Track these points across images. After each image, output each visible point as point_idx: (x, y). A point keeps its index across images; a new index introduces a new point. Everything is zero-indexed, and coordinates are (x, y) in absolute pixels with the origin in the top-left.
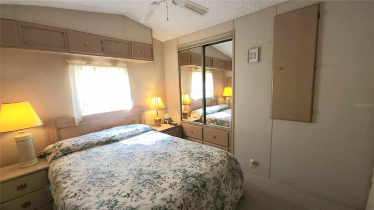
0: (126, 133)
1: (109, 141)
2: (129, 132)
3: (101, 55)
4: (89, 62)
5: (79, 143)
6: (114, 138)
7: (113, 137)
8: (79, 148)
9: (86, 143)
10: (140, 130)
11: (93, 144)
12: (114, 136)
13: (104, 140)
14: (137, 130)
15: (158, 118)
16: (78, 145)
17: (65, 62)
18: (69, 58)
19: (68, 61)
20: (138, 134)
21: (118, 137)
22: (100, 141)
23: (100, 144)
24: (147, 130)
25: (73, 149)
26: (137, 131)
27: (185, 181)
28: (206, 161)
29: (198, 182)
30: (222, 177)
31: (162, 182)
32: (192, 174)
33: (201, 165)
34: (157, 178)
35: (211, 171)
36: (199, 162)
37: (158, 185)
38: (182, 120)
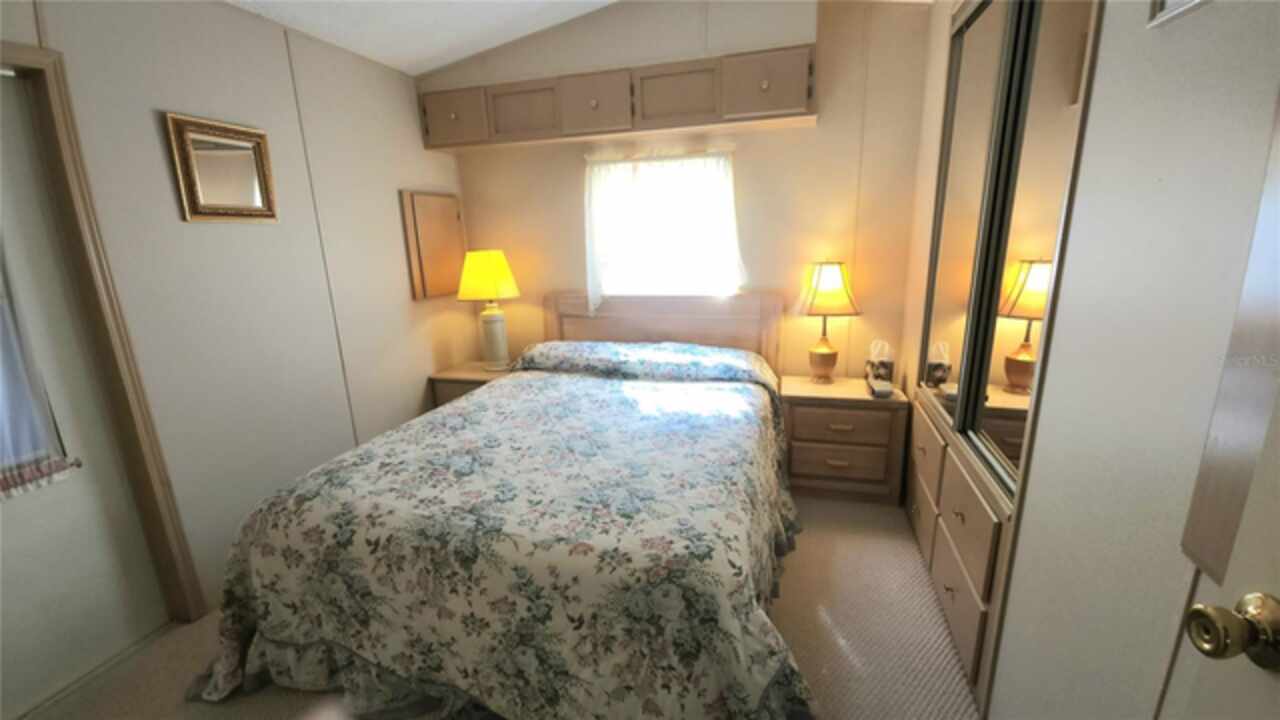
0: (659, 365)
1: (614, 372)
2: (667, 364)
3: (629, 127)
4: (629, 151)
5: (553, 353)
6: (624, 368)
7: (623, 366)
8: (550, 364)
9: (561, 358)
10: (705, 367)
11: (577, 365)
12: (625, 363)
13: (601, 366)
14: (696, 364)
15: (824, 350)
16: (548, 358)
17: (579, 160)
18: (589, 148)
19: (586, 156)
20: (697, 380)
21: (639, 369)
22: (592, 363)
23: (590, 370)
24: (731, 374)
25: (539, 363)
26: (693, 369)
27: (453, 514)
28: (584, 519)
29: (463, 537)
30: (567, 598)
31: (444, 484)
32: (492, 514)
33: (554, 516)
34: (459, 474)
35: (535, 546)
36: (570, 509)
37: (430, 483)
38: (919, 385)
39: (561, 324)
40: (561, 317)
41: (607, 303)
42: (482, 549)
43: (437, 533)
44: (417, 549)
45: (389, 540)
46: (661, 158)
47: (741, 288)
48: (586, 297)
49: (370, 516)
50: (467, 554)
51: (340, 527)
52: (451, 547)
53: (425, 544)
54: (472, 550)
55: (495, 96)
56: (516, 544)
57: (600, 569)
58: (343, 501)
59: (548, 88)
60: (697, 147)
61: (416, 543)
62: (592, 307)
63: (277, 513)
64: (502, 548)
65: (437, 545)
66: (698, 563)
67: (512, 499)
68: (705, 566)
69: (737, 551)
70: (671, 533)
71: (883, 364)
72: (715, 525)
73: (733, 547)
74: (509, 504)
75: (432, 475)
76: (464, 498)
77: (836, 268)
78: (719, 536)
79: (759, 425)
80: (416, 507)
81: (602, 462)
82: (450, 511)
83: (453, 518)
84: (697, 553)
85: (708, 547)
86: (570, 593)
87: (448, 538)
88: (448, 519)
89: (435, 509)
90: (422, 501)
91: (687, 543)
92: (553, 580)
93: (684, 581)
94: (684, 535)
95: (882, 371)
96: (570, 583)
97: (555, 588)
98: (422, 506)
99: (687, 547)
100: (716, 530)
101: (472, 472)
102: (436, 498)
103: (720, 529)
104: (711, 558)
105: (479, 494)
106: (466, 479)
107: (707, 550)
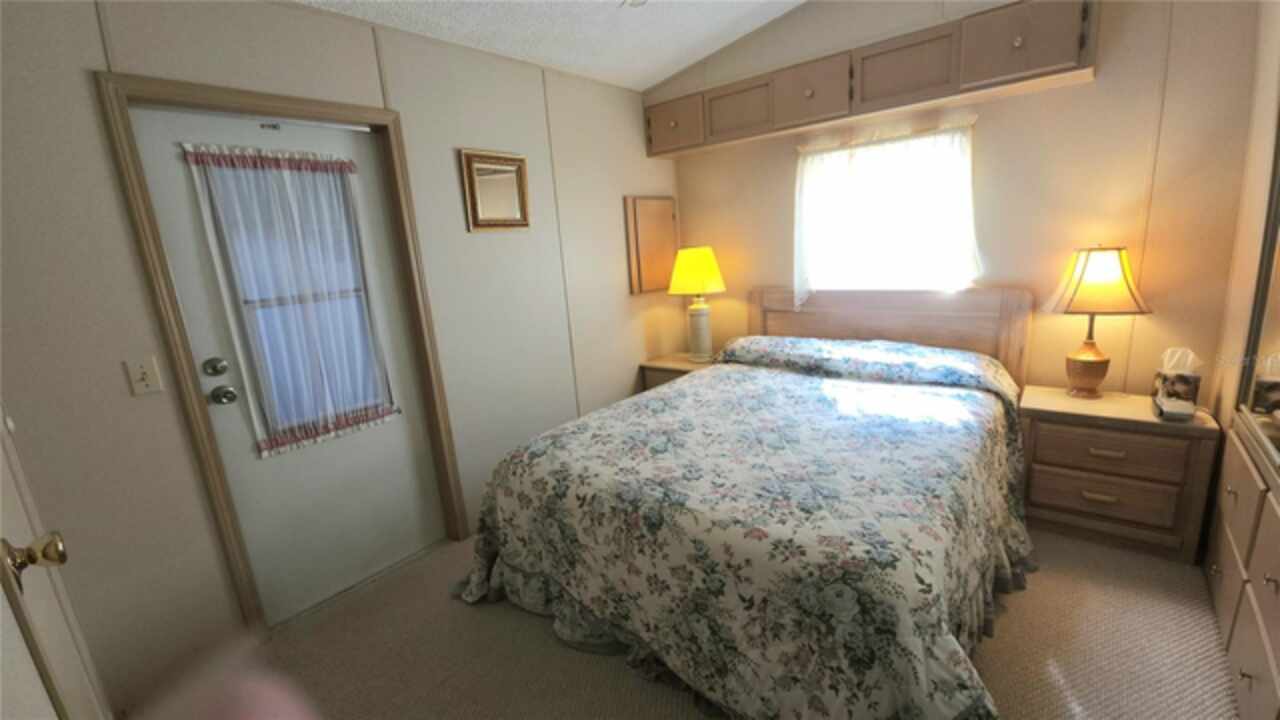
0: (866, 364)
1: (815, 369)
2: (876, 363)
3: (846, 112)
4: (846, 138)
5: (754, 347)
6: (827, 366)
7: (825, 363)
8: (750, 357)
9: (762, 353)
10: (921, 370)
11: (777, 361)
12: (828, 360)
13: (802, 362)
14: (910, 365)
15: (1089, 356)
16: (748, 352)
17: (792, 152)
18: (803, 139)
19: (799, 148)
20: (910, 382)
21: (843, 368)
22: (792, 359)
23: (791, 366)
24: (954, 378)
25: (739, 356)
26: (907, 370)
27: (646, 484)
28: (762, 507)
29: (651, 505)
30: (739, 577)
31: (641, 458)
32: (679, 489)
33: (734, 499)
34: (655, 451)
35: (714, 523)
36: (750, 495)
37: (630, 455)
38: (1238, 409)
39: (765, 320)
40: (765, 312)
41: (813, 298)
42: (668, 519)
43: (631, 498)
44: (613, 509)
45: (594, 497)
46: (881, 141)
47: (975, 281)
48: (792, 292)
49: (580, 476)
50: (653, 520)
51: (558, 481)
52: (641, 513)
53: (621, 506)
54: (658, 517)
55: (711, 100)
56: (696, 519)
57: (773, 556)
58: (561, 460)
59: (764, 84)
60: (928, 124)
61: (613, 504)
62: (797, 302)
63: (516, 464)
64: (684, 521)
65: (630, 509)
66: (879, 570)
67: (697, 479)
68: (886, 575)
69: (928, 566)
70: (852, 534)
71: (1182, 379)
72: (905, 536)
73: (923, 562)
74: (694, 483)
75: (632, 449)
76: (656, 472)
77: (1115, 253)
78: (907, 548)
79: (982, 438)
80: (616, 474)
81: (789, 455)
82: (642, 481)
83: (645, 488)
84: (879, 560)
85: (893, 556)
86: (743, 573)
87: (640, 504)
88: (641, 488)
89: (631, 478)
90: (621, 470)
91: (868, 547)
92: (727, 557)
93: (860, 585)
94: (865, 539)
95: (1180, 388)
96: (743, 564)
97: (729, 566)
98: (621, 474)
99: (868, 552)
100: (906, 541)
101: (666, 450)
102: (633, 468)
103: (910, 541)
104: (894, 567)
105: (669, 470)
106: (660, 456)
107: (891, 559)
